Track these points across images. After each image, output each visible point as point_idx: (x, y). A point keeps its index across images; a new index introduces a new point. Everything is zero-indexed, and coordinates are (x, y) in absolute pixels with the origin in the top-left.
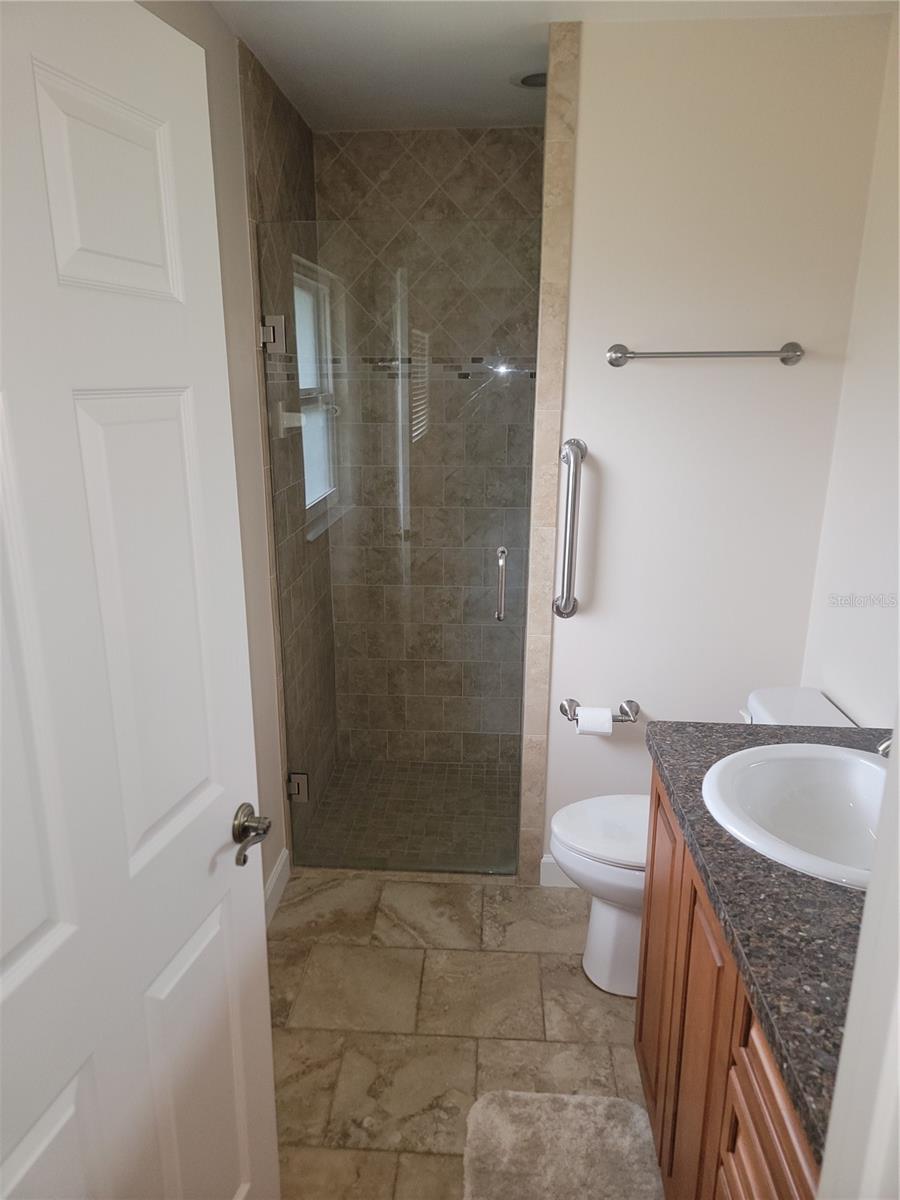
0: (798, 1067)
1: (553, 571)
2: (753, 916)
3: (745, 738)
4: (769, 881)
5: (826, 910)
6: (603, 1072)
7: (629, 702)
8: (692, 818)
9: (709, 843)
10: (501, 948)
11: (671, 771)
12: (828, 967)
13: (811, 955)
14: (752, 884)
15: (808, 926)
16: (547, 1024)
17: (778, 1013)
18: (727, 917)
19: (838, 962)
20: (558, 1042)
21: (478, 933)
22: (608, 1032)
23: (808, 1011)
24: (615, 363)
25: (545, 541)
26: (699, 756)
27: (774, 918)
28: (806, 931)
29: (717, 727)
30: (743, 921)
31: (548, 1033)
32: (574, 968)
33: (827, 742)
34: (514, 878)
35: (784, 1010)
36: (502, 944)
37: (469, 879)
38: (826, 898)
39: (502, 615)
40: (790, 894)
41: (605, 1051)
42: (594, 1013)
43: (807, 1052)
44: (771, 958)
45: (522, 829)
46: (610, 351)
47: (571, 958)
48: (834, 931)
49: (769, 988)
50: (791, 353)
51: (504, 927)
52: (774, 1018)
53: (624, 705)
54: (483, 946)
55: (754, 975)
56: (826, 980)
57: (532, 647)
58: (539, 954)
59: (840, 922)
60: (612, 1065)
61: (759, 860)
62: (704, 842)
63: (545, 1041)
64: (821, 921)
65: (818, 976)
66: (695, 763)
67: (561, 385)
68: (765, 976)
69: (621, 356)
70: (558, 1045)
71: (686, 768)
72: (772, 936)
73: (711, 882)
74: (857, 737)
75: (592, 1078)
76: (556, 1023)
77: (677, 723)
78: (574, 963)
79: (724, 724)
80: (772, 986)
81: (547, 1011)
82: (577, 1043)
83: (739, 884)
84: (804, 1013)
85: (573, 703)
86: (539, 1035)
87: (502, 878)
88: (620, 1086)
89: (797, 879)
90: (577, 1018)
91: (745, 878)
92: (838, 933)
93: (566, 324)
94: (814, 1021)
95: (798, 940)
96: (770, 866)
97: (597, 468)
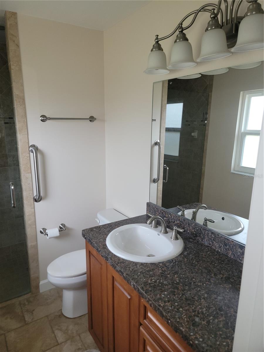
0: (174, 320)
1: (32, 188)
2: (140, 281)
3: (109, 228)
4: (138, 268)
5: (154, 271)
6: (80, 345)
7: (62, 224)
8: (110, 257)
9: (118, 263)
10: (34, 320)
11: (97, 244)
12: (164, 287)
13: (158, 285)
14: (135, 271)
15: (153, 278)
16: (57, 338)
17: (161, 307)
18: (134, 284)
19: (165, 285)
20: (63, 342)
21: (22, 319)
22: (77, 331)
23: (167, 303)
24: (43, 121)
25: (28, 178)
26: (101, 237)
27: (145, 279)
28: (154, 279)
29: (101, 227)
30: (139, 283)
31: (58, 341)
32: (60, 315)
33: (128, 224)
34: (30, 294)
35: (162, 305)
36: (33, 319)
37: (14, 301)
38: (152, 268)
39: (15, 206)
40: (144, 270)
41: (78, 338)
42: (71, 327)
43: (173, 315)
44: (151, 291)
45: (32, 276)
46: (41, 117)
47: (58, 312)
48: (159, 276)
49: (155, 300)
50: (92, 119)
51: (32, 312)
52: (161, 309)
53: (61, 226)
54: (27, 323)
55: (150, 298)
56: (165, 291)
57: (28, 214)
58: (47, 316)
59: (159, 273)
60: (82, 341)
61: (132, 263)
62: (117, 263)
63: (59, 344)
64: (155, 275)
65: (163, 291)
66: (101, 239)
67: (26, 127)
68: (153, 297)
69: (44, 119)
70: (63, 343)
71: (100, 242)
72: (147, 284)
73: (124, 275)
74: (134, 220)
75: (77, 348)
76: (60, 337)
77: (90, 228)
78: (59, 313)
79: (102, 225)
80: (156, 299)
81: (56, 334)
82: (68, 340)
83: (132, 272)
84: (166, 304)
85: (45, 229)
86: (56, 344)
87: (26, 295)
88: (86, 346)
89: (144, 265)
90: (66, 331)
91: (132, 270)
92: (160, 276)
93: (25, 108)
94: (170, 305)
95: (153, 283)
96: (136, 264)
97: (42, 154)
